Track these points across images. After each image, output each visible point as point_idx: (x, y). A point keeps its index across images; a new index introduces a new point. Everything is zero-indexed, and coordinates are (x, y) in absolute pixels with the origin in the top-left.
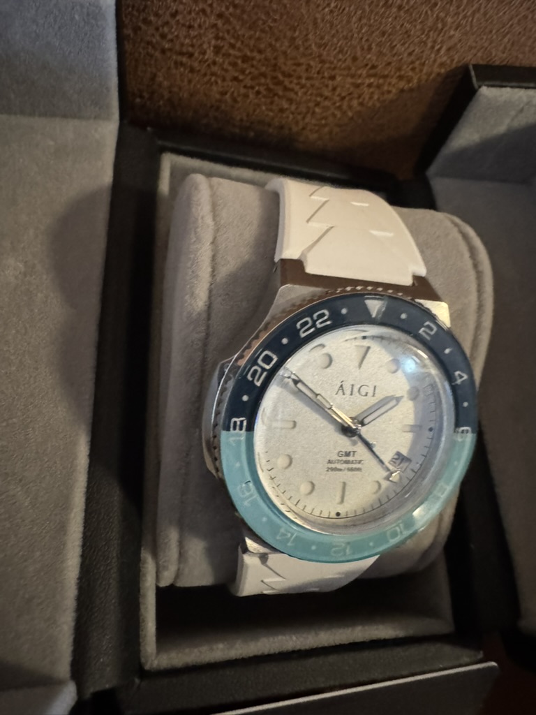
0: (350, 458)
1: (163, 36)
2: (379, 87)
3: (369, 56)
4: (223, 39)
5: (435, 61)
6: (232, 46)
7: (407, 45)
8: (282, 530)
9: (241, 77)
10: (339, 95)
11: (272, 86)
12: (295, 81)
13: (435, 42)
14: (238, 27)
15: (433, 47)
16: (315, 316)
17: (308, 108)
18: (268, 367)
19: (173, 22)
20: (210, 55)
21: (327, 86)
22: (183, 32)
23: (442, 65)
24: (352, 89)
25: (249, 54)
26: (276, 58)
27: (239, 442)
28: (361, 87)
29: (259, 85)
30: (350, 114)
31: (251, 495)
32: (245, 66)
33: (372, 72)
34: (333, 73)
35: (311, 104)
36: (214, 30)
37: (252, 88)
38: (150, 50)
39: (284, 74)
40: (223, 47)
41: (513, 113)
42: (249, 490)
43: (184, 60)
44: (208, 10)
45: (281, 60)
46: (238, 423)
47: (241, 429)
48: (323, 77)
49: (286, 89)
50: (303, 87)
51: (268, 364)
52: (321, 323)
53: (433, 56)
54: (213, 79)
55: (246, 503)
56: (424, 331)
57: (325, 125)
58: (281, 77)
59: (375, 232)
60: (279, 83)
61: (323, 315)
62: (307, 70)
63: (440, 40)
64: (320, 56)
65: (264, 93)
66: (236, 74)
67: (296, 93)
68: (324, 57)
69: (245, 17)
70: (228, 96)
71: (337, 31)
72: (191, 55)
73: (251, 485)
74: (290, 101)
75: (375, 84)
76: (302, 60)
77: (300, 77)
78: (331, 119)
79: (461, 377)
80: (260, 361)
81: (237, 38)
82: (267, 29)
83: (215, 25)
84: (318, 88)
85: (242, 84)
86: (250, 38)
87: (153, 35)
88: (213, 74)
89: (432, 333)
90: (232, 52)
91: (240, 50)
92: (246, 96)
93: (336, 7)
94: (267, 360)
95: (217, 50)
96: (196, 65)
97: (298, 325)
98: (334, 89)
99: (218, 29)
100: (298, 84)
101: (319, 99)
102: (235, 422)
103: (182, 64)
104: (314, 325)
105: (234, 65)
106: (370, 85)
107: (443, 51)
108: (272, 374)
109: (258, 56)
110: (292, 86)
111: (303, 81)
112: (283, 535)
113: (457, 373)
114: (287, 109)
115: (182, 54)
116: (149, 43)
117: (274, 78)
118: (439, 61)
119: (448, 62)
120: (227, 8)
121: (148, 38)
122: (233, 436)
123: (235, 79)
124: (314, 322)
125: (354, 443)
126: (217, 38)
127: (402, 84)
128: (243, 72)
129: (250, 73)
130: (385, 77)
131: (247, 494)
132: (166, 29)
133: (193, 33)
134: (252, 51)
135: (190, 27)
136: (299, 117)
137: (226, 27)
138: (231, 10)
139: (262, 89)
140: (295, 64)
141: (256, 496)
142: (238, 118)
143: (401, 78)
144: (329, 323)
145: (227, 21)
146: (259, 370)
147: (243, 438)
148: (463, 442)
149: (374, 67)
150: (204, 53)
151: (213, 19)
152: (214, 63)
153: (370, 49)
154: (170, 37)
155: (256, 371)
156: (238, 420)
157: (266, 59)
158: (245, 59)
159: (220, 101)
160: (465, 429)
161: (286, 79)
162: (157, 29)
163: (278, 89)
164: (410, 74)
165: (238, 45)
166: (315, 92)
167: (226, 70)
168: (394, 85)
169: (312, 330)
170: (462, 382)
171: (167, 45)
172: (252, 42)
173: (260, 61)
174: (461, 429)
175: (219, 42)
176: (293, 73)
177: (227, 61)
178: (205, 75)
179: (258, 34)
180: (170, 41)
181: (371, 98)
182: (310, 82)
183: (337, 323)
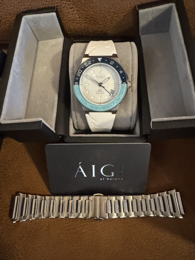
0: (101, 91)
1: (68, 18)
2: (118, 16)
3: (112, 10)
4: (80, 15)
5: (128, 7)
6: (82, 16)
7: (119, 5)
8: (88, 104)
9: (87, 22)
10: (110, 20)
11: (94, 22)
12: (98, 20)
13: (125, 2)
14: (82, 12)
15: (125, 4)
16: (88, 62)
17: (104, 25)
19: (69, 14)
20: (78, 19)
21: (106, 19)
23: (130, 7)
24: (112, 18)
25: (86, 17)
26: (92, 16)
27: (77, 87)
28: (114, 18)
29: (91, 23)
30: (115, 24)
31: (81, 97)
33: (114, 13)
34: (106, 16)
35: (105, 24)
36: (77, 14)
37: (90, 24)
38: (67, 21)
40: (80, 17)
41: (151, 14)
42: (80, 96)
43: (74, 21)
44: (75, 10)
45: (93, 16)
47: (77, 84)
48: (104, 18)
49: (98, 22)
50: (101, 21)
51: (80, 72)
53: (126, 6)
54: (81, 24)
55: (80, 99)
56: (111, 63)
57: (111, 28)
58: (95, 20)
59: (105, 47)
60: (95, 21)
61: (89, 62)
62: (100, 17)
63: (126, 2)
64: (101, 13)
65: (93, 24)
66: (85, 22)
67: (100, 22)
68: (102, 13)
69: (82, 9)
70: (86, 27)
71: (102, 7)
72: (75, 20)
73: (80, 95)
74: (100, 25)
75: (116, 16)
78: (111, 27)
79: (121, 72)
81: (83, 14)
82: (87, 10)
84: (104, 20)
85: (88, 24)
86: (85, 13)
87: (66, 18)
89: (113, 63)
90: (82, 17)
91: (84, 16)
92: (90, 26)
93: (99, 2)
94: (80, 71)
95: (79, 17)
96: (76, 22)
97: (85, 64)
98: (108, 19)
99: (78, 13)
100: (99, 20)
101: (106, 23)
103: (74, 22)
105: (84, 20)
106: (115, 16)
107: (128, 4)
108: (81, 74)
109: (88, 17)
111: (100, 19)
112: (88, 105)
113: (120, 71)
114: (100, 27)
115: (73, 20)
116: (66, 20)
117: (94, 20)
118: (129, 7)
119: (131, 6)
120: (78, 9)
121: (66, 19)
122: (76, 86)
123: (86, 23)
124: (88, 63)
125: (101, 88)
126: (79, 15)
127: (123, 14)
128: (86, 21)
129: (88, 21)
130: (118, 14)
131: (80, 97)
132: (68, 16)
134: (87, 16)
135: (73, 14)
136: (104, 28)
137: (79, 12)
139: (92, 23)
140: (96, 16)
141: (82, 97)
142: (91, 31)
143: (122, 13)
145: (79, 11)
146: (79, 73)
147: (78, 86)
148: (124, 86)
149: (114, 12)
150: (77, 19)
151: (76, 12)
152: (80, 20)
153: (111, 8)
154: (69, 17)
155: (78, 74)
156: (76, 83)
157: (90, 17)
158: (86, 18)
159: (85, 28)
160: (124, 83)
161: (96, 20)
162: (66, 16)
163: (96, 22)
164: (123, 11)
165: (83, 15)
166: (104, 21)
167: (83, 21)
168: (121, 15)
169: (88, 65)
170: (122, 73)
171: (70, 19)
172: (86, 14)
173: (89, 17)
174: (123, 83)
175: (79, 16)
176: (97, 18)
177: (82, 19)
178: (79, 24)
179: (86, 12)
180: (70, 18)
181: (117, 19)
182: (102, 19)
183: (92, 63)
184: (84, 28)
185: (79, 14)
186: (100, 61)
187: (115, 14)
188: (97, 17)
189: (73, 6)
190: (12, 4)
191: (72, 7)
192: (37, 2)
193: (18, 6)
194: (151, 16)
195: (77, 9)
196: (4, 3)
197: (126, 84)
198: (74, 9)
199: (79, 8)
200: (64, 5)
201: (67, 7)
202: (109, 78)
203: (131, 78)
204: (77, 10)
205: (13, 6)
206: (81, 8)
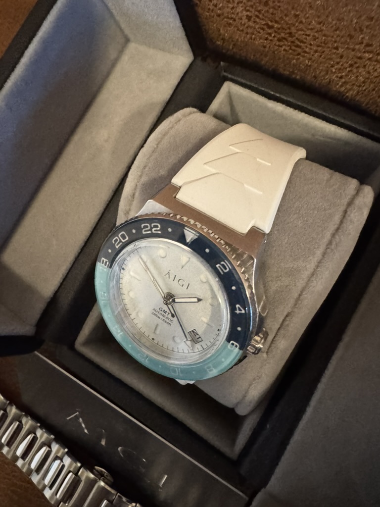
0: (166, 316)
1: (215, 6)
3: (362, 36)
4: (250, 11)
6: (257, 17)
8: (116, 327)
9: (270, 38)
11: (293, 48)
12: (309, 47)
16: (153, 225)
18: (123, 241)
20: (245, 20)
24: (355, 60)
25: (270, 23)
27: (103, 271)
31: (105, 300)
32: (270, 31)
38: (212, 14)
40: (251, 17)
42: (104, 296)
43: (232, 22)
45: (294, 30)
46: (105, 261)
47: (105, 265)
51: (123, 239)
52: (155, 230)
55: (102, 303)
56: (219, 267)
58: (298, 42)
60: (299, 46)
61: (157, 227)
64: (321, 30)
66: (266, 35)
68: (325, 32)
70: (267, 49)
72: (234, 20)
73: (106, 294)
77: (311, 44)
79: (240, 310)
80: (119, 235)
81: (259, 11)
86: (267, 12)
88: (252, 33)
89: (226, 271)
90: (258, 20)
91: (263, 19)
94: (123, 237)
95: (249, 18)
96: (239, 26)
97: (143, 226)
100: (312, 49)
102: (103, 260)
103: (231, 24)
104: (151, 230)
106: (370, 59)
108: (124, 246)
109: (276, 26)
110: (308, 50)
111: (315, 48)
113: (238, 306)
115: (229, 18)
116: (209, 9)
117: (293, 42)
121: (208, 6)
122: (102, 267)
124: (151, 228)
126: (246, 11)
128: (269, 34)
129: (275, 36)
131: (103, 298)
144: (159, 232)
146: (119, 241)
147: (107, 270)
148: (232, 351)
150: (241, 19)
152: (250, 26)
156: (105, 260)
157: (283, 28)
158: (269, 26)
160: (235, 343)
161: (302, 44)
163: (299, 50)
165: (261, 16)
167: (259, 32)
169: (149, 232)
170: (240, 313)
171: (219, 12)
172: (269, 15)
173: (279, 29)
174: (232, 342)
175: (248, 13)
176: (305, 41)
177: (257, 26)
179: (271, 10)
180: (220, 9)
183: (164, 235)
184: (262, 49)
185: (248, 8)
186: (188, 241)
187: (368, 52)
188: (304, 36)
197: (237, 349)
202: (199, 300)
203: (284, 320)
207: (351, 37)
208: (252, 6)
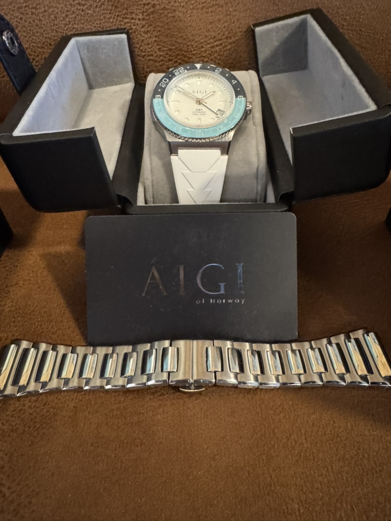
2: (221, 44)
3: (210, 34)
4: (160, 45)
5: (235, 26)
6: (164, 47)
7: (221, 24)
9: (171, 58)
14: (163, 39)
15: (231, 22)
16: (179, 68)
19: (143, 44)
20: (158, 53)
22: (146, 47)
24: (212, 50)
25: (170, 48)
26: (180, 46)
28: (215, 48)
32: (171, 53)
34: (201, 45)
36: (156, 43)
37: (176, 62)
38: (139, 58)
39: (185, 51)
43: (151, 58)
44: (152, 36)
45: (182, 46)
48: (199, 48)
50: (194, 55)
54: (163, 63)
56: (217, 71)
60: (185, 56)
62: (192, 47)
63: (232, 18)
64: (194, 39)
68: (196, 40)
69: (164, 34)
72: (152, 55)
75: (219, 44)
76: (189, 44)
77: (191, 51)
81: (164, 43)
82: (172, 36)
83: (155, 41)
84: (200, 54)
86: (168, 41)
87: (138, 52)
88: (162, 60)
89: (220, 71)
90: (165, 49)
91: (167, 47)
95: (160, 50)
96: (155, 58)
103: (150, 60)
104: (179, 71)
105: (167, 54)
106: (217, 45)
109: (173, 47)
110: (190, 56)
111: (193, 52)
113: (233, 81)
115: (149, 56)
120: (157, 33)
125: (202, 107)
126: (158, 45)
128: (170, 56)
130: (220, 40)
132: (142, 48)
133: (150, 46)
134: (171, 46)
135: (149, 44)
138: (159, 33)
140: (187, 46)
143: (227, 38)
145: (159, 38)
148: (241, 101)
149: (214, 37)
150: (156, 53)
151: (154, 39)
152: (161, 56)
154: (143, 50)
157: (177, 48)
158: (170, 50)
161: (187, 54)
162: (139, 49)
163: (186, 59)
164: (229, 35)
165: (165, 45)
166: (199, 56)
168: (226, 42)
169: (179, 73)
170: (236, 83)
171: (144, 54)
172: (169, 43)
173: (175, 49)
174: (239, 97)
175: (159, 47)
176: (188, 50)
177: (164, 53)
178: (159, 62)
179: (170, 39)
180: (144, 52)
181: (221, 51)
182: (195, 52)
187: (215, 42)
189: (149, 29)
190: (55, 28)
191: (148, 31)
192: (93, 23)
193: (63, 31)
194: (275, 39)
195: (155, 34)
196: (42, 25)
197: (243, 98)
198: (151, 33)
199: (160, 31)
200: (134, 27)
201: (140, 31)
202: (214, 92)
204: (156, 36)
205: (56, 30)
206: (163, 32)
207: (206, 36)
208: (160, 41)
